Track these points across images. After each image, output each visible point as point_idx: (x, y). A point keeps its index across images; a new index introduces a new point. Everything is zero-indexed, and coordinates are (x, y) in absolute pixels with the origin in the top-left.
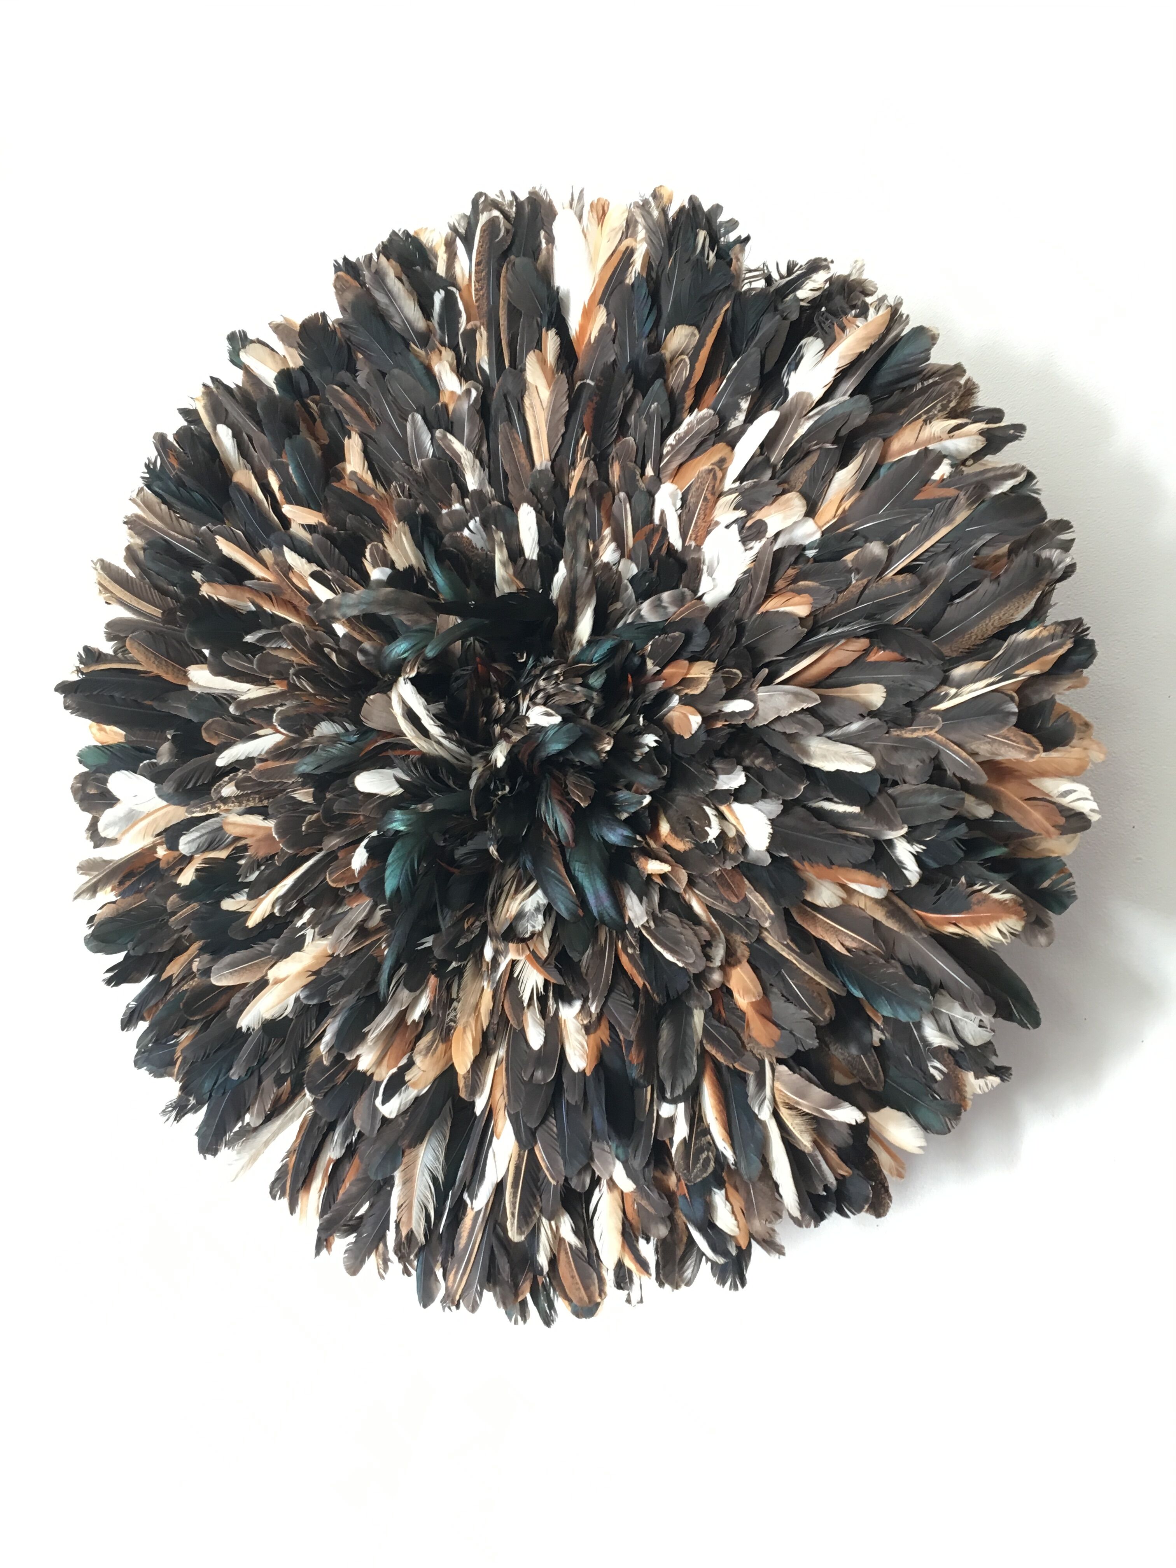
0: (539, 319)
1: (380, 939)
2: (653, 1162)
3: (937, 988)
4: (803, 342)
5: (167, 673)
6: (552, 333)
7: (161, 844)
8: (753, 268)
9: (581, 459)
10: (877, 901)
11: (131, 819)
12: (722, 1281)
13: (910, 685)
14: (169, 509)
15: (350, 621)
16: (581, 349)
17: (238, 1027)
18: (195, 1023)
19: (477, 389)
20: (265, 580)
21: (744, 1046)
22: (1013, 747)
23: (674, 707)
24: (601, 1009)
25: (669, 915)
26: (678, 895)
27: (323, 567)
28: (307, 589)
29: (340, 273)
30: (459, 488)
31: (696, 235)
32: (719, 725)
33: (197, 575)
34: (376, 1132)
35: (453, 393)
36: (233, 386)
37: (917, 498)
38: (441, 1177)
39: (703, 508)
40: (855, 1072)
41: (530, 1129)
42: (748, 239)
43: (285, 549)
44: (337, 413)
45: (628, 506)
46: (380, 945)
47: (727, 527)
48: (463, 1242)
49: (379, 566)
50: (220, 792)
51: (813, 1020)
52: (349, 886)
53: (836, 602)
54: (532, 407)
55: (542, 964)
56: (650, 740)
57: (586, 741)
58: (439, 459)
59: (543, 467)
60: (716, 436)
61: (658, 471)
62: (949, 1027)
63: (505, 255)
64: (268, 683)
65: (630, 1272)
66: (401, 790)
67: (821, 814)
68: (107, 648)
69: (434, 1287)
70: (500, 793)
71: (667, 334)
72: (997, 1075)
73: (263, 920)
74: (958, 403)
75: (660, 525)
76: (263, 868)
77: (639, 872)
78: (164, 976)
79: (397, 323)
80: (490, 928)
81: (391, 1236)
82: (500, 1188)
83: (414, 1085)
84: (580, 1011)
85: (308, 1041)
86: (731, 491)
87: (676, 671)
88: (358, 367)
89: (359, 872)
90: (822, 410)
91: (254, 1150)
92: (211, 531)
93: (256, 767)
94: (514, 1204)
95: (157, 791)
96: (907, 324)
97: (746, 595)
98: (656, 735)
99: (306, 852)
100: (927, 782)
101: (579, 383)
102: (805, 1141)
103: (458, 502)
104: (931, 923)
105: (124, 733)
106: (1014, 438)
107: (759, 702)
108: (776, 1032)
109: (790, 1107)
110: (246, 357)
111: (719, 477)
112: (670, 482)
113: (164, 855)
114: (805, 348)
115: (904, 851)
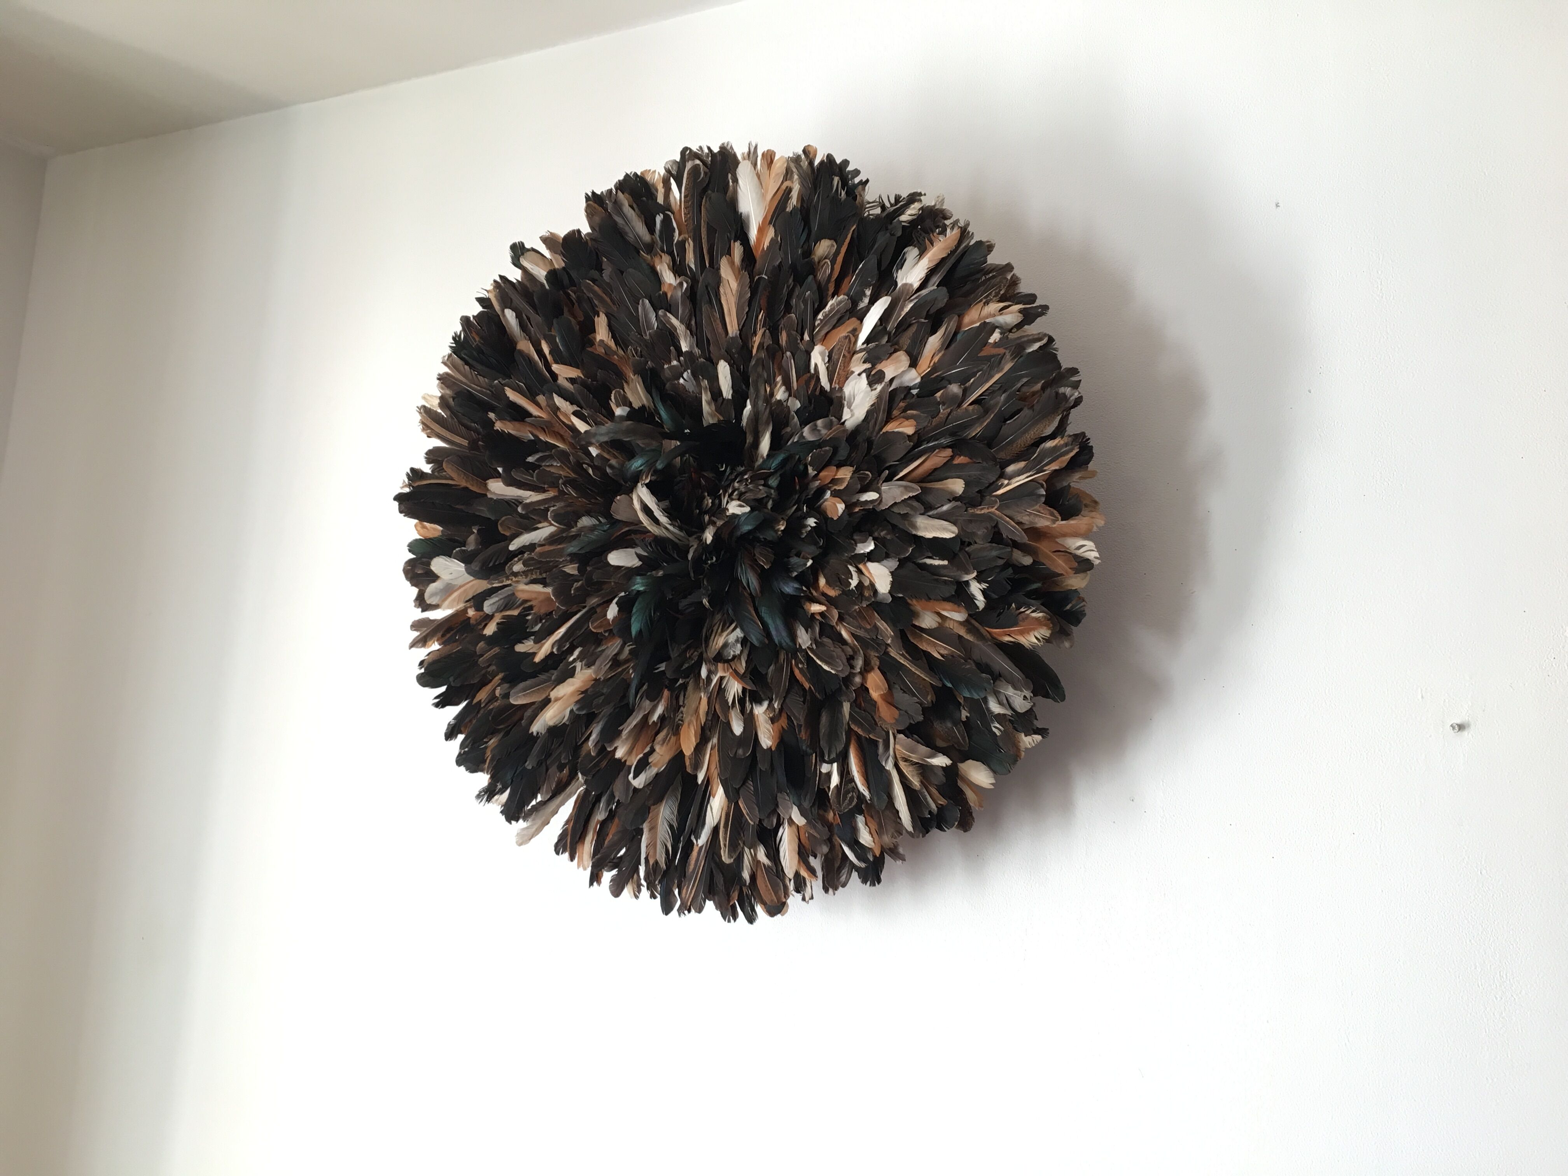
0: (729, 234)
1: (628, 667)
2: (817, 803)
3: (997, 677)
4: (906, 250)
5: (473, 485)
6: (737, 244)
7: (470, 607)
8: (871, 201)
9: (760, 329)
10: (961, 623)
11: (449, 590)
12: (864, 881)
13: (980, 479)
14: (470, 369)
15: (601, 446)
16: (758, 254)
17: (530, 732)
18: (498, 731)
19: (687, 283)
20: (539, 417)
21: (876, 724)
22: (1043, 517)
23: (827, 499)
24: (781, 706)
25: (826, 640)
26: (833, 627)
27: (581, 408)
28: (570, 423)
29: (589, 202)
30: (676, 350)
31: (833, 179)
32: (857, 510)
33: (492, 415)
34: (629, 799)
35: (670, 285)
36: (515, 281)
37: (980, 354)
38: (675, 825)
39: (843, 362)
40: (950, 738)
41: (736, 788)
42: (867, 181)
43: (554, 395)
44: (590, 300)
45: (792, 361)
46: (629, 671)
47: (859, 375)
48: (692, 867)
49: (621, 406)
50: (512, 569)
51: (921, 704)
52: (605, 632)
53: (931, 424)
54: (725, 294)
55: (741, 677)
56: (811, 522)
57: (767, 523)
58: (661, 330)
59: (734, 335)
60: (850, 313)
61: (812, 337)
62: (1005, 701)
63: (705, 190)
64: (543, 491)
65: (804, 879)
66: (640, 563)
67: (925, 567)
68: (427, 468)
69: (673, 900)
70: (709, 562)
71: (815, 246)
72: (1039, 734)
73: (546, 656)
74: (1006, 291)
75: (815, 374)
76: (544, 621)
77: (805, 612)
78: (475, 701)
79: (631, 237)
80: (705, 655)
81: (642, 870)
82: (716, 830)
83: (655, 765)
84: (767, 709)
85: (580, 740)
86: (861, 350)
87: (827, 474)
88: (604, 267)
89: (612, 621)
90: (919, 296)
91: (544, 818)
92: (502, 384)
93: (536, 550)
94: (725, 839)
95: (466, 570)
96: (973, 238)
97: (873, 421)
98: (815, 518)
99: (574, 609)
100: (990, 542)
101: (757, 277)
102: (916, 782)
103: (676, 360)
104: (995, 636)
105: (441, 528)
106: (1042, 314)
107: (883, 493)
108: (896, 712)
109: (905, 760)
110: (524, 261)
111: (853, 341)
112: (821, 345)
113: (474, 614)
114: (908, 254)
115: (976, 588)
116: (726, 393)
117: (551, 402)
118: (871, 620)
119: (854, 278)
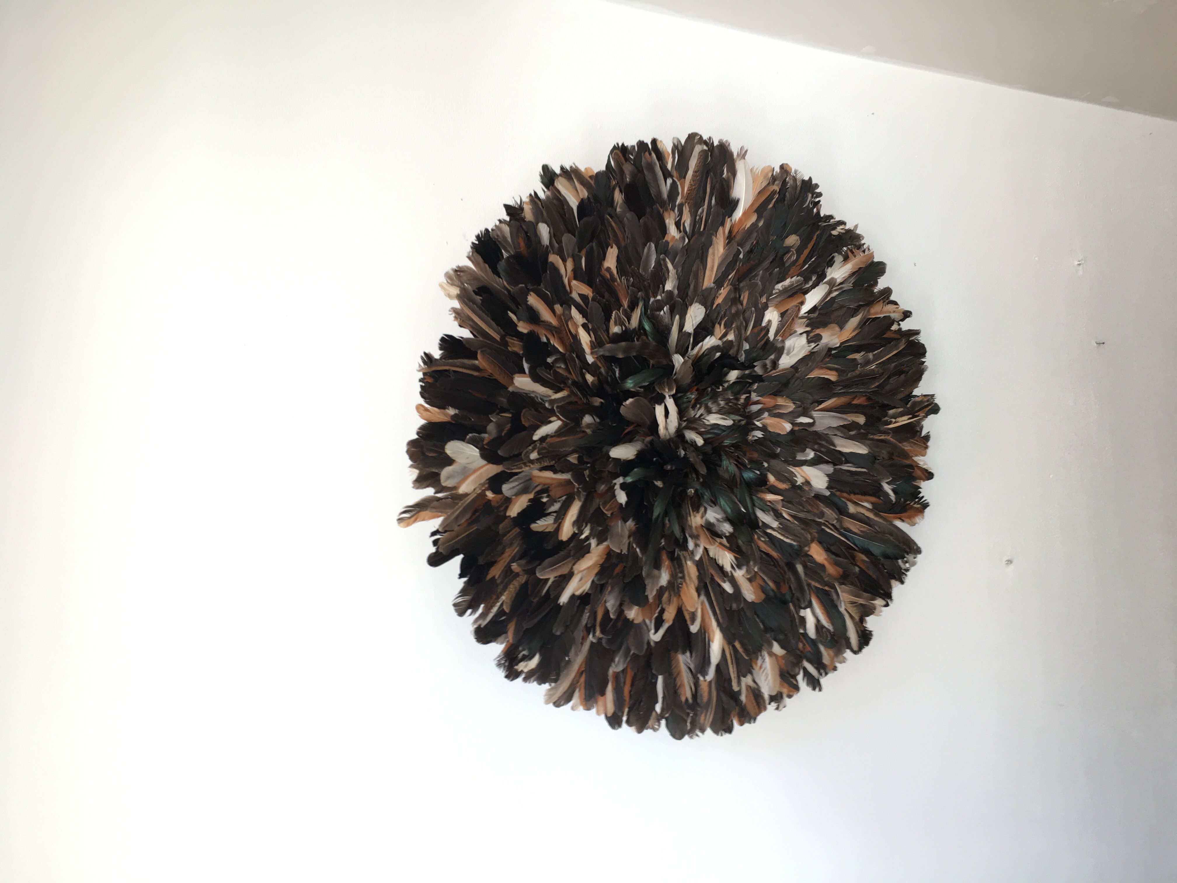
4: (834, 255)
5: (500, 377)
6: (729, 219)
7: (487, 490)
9: (727, 286)
10: (870, 510)
11: (465, 473)
12: (812, 689)
14: (489, 268)
16: (738, 230)
17: (559, 602)
19: (685, 239)
20: (552, 323)
21: (824, 578)
23: (767, 419)
27: (589, 322)
28: (575, 332)
29: (613, 150)
30: (662, 288)
31: (808, 194)
32: (798, 429)
33: (511, 315)
34: (644, 651)
35: (674, 237)
36: (545, 199)
37: (884, 336)
39: (790, 323)
41: (732, 634)
43: (572, 307)
44: (607, 234)
45: (754, 315)
47: (801, 334)
48: (705, 699)
49: (618, 325)
50: (529, 457)
53: (847, 376)
54: (714, 255)
55: (729, 550)
56: (759, 434)
58: (656, 269)
59: (708, 286)
61: (768, 299)
63: (710, 171)
64: (559, 390)
66: (636, 457)
68: (437, 354)
73: (571, 536)
75: (765, 327)
77: (761, 499)
78: (488, 577)
79: (653, 191)
80: (688, 531)
81: (658, 707)
83: (667, 621)
84: (746, 572)
86: (802, 318)
87: (772, 401)
89: (625, 503)
90: (843, 287)
92: (526, 289)
93: (547, 441)
94: (734, 672)
95: (480, 454)
98: (762, 431)
103: (660, 295)
107: (816, 419)
108: (840, 571)
109: (852, 603)
110: (557, 184)
111: (799, 310)
112: (775, 307)
113: (493, 497)
114: (835, 259)
115: (887, 488)
116: (689, 328)
117: (567, 312)
118: (818, 507)
119: (807, 266)
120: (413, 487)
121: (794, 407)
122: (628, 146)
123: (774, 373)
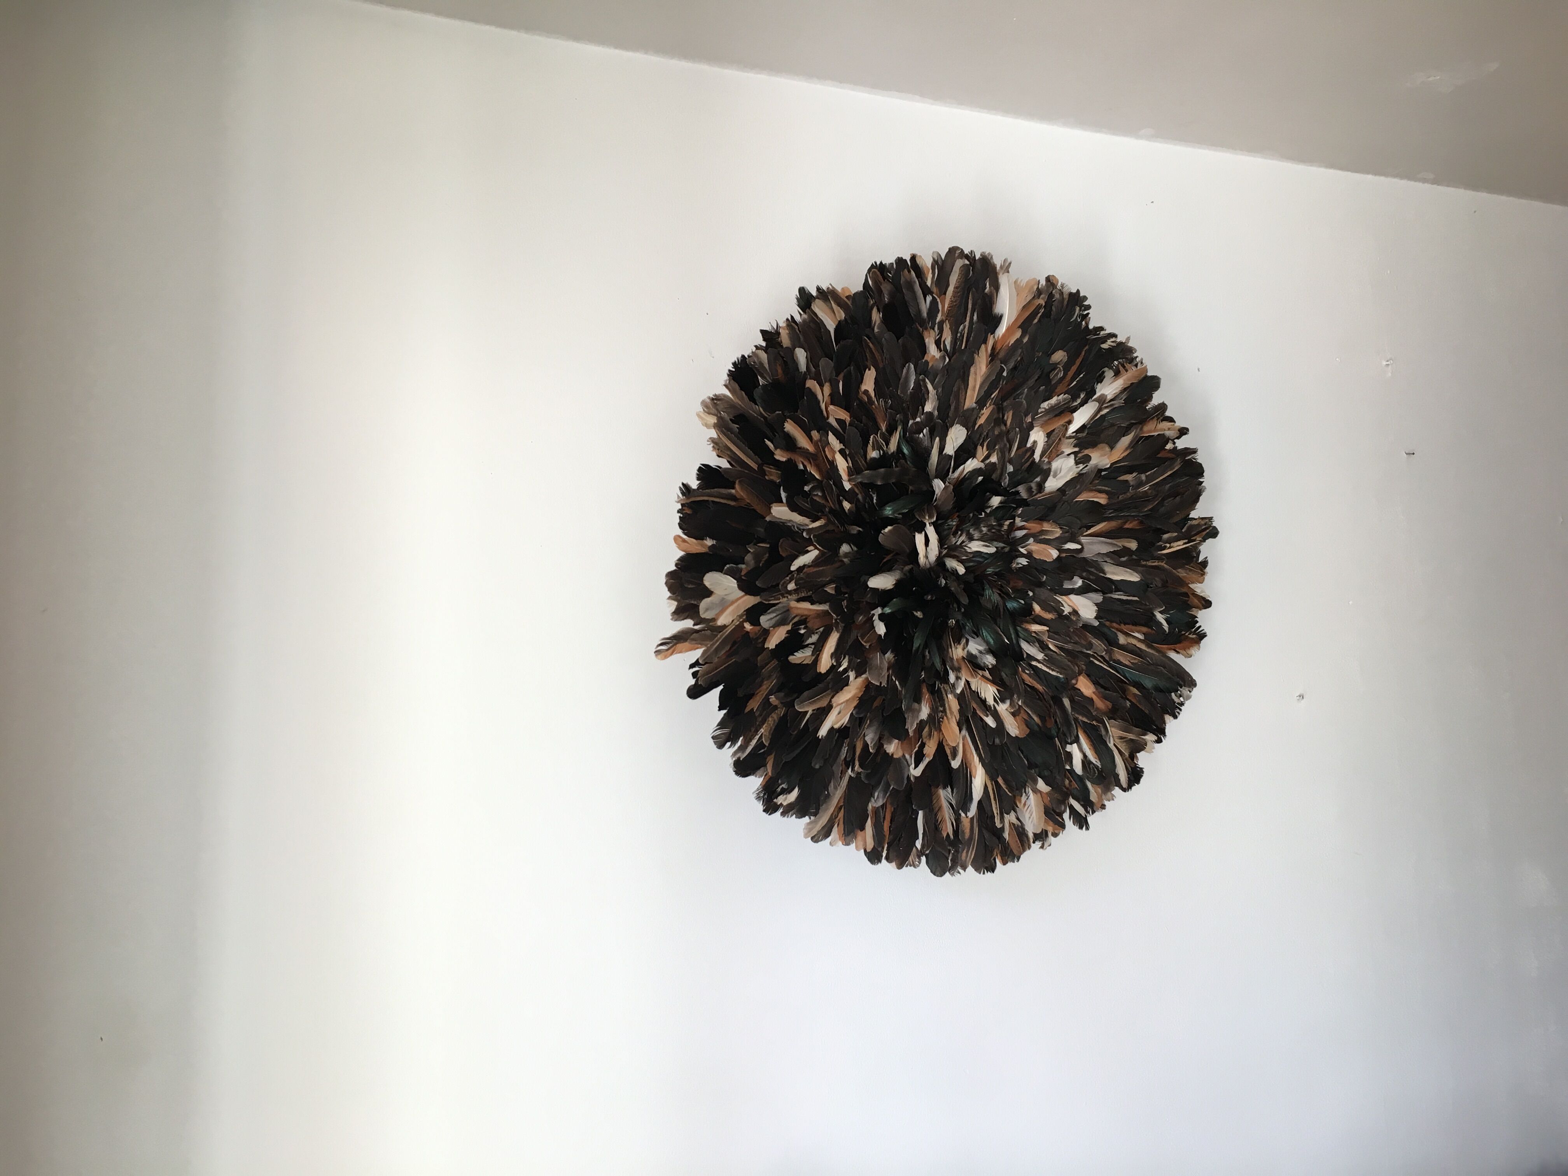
0: (986, 327)
4: (1103, 369)
5: (757, 507)
6: (992, 337)
7: (746, 622)
9: (990, 405)
10: (1140, 640)
11: (724, 605)
12: (1079, 829)
14: (746, 395)
16: (1000, 347)
17: (817, 736)
19: (945, 360)
20: (807, 448)
21: (1092, 713)
23: (1031, 544)
24: (1023, 703)
27: (846, 447)
28: (833, 459)
30: (922, 409)
31: (1078, 306)
32: (1066, 555)
33: (768, 442)
35: (934, 356)
38: (954, 803)
39: (1056, 443)
43: (826, 432)
44: (865, 356)
45: (1019, 435)
47: (1069, 455)
48: (967, 835)
49: (876, 450)
50: (786, 587)
53: (1120, 499)
54: (976, 374)
55: (992, 682)
56: (1023, 561)
58: (915, 390)
59: (970, 406)
60: (1065, 409)
61: (1033, 419)
63: (971, 287)
64: (816, 518)
66: (894, 587)
68: (694, 484)
71: (1054, 353)
75: (1030, 448)
77: (1024, 630)
78: (748, 709)
79: (913, 310)
80: (949, 664)
83: (927, 756)
84: (1011, 707)
86: (1070, 437)
87: (1034, 526)
89: (884, 635)
90: (1113, 405)
92: (784, 416)
93: (804, 571)
94: (997, 808)
95: (738, 585)
97: (1073, 490)
98: (1026, 559)
103: (920, 417)
105: (712, 543)
106: (1186, 434)
107: (1084, 545)
108: (1110, 705)
109: (1121, 738)
110: (814, 307)
111: (1067, 429)
112: (1041, 427)
113: (751, 629)
114: (1106, 374)
115: (1160, 617)
116: (950, 450)
117: (823, 438)
118: (1086, 639)
119: (1075, 383)
120: (672, 619)
121: (1061, 532)
122: (886, 264)
123: (1039, 497)
